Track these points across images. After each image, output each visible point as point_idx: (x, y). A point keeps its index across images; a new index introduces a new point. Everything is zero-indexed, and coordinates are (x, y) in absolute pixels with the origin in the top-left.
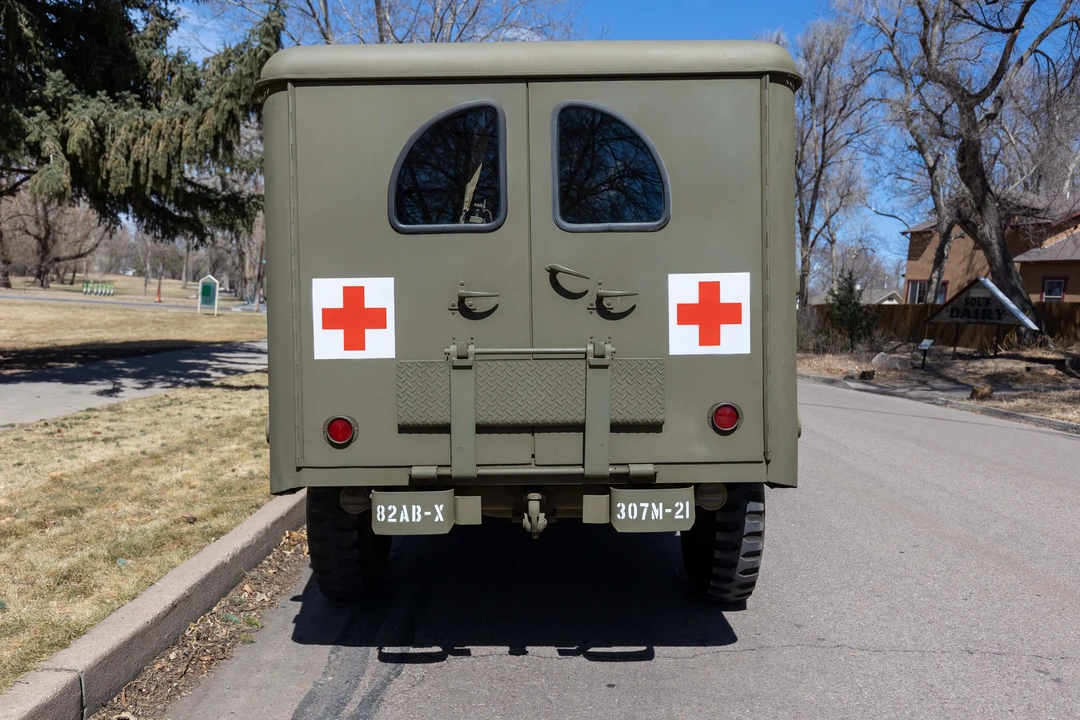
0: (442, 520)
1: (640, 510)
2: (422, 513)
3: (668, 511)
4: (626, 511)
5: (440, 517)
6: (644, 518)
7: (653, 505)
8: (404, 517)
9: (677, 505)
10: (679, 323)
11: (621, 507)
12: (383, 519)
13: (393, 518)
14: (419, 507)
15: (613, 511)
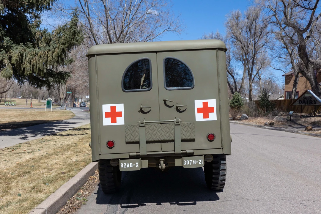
1: (190, 162)
2: (133, 165)
3: (197, 162)
4: (186, 162)
5: (137, 166)
6: (191, 164)
7: (193, 161)
8: (128, 166)
9: (199, 160)
10: (198, 113)
12: (122, 167)
13: (125, 166)
14: (132, 163)
15: (183, 162)
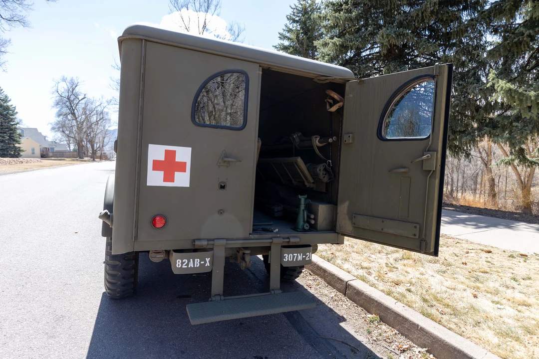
0: (209, 265)
1: (294, 257)
2: (200, 263)
3: (304, 257)
6: (295, 260)
7: (299, 254)
8: (191, 265)
9: (307, 254)
11: (286, 256)
12: (180, 266)
13: (185, 265)
14: (198, 260)
15: (282, 257)
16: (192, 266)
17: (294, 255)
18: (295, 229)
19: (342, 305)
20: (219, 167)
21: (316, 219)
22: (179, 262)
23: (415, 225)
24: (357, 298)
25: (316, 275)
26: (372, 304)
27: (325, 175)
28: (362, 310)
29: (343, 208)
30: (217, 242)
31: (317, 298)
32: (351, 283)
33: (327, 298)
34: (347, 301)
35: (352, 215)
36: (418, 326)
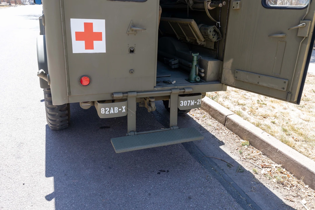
0: (125, 111)
1: (188, 103)
2: (118, 110)
3: (196, 102)
5: (124, 110)
6: (188, 105)
7: (192, 101)
8: (112, 111)
9: (198, 100)
11: (182, 102)
12: (104, 113)
13: (108, 112)
14: (117, 108)
15: (179, 103)
16: (113, 113)
17: (188, 101)
18: (189, 80)
19: (222, 133)
20: (128, 35)
21: (205, 73)
22: (103, 110)
23: (285, 80)
24: (233, 128)
25: (203, 109)
26: (245, 133)
27: (215, 35)
28: (237, 137)
29: (228, 64)
30: (130, 95)
31: (203, 128)
32: (229, 117)
33: (211, 127)
34: (226, 129)
35: (235, 70)
36: (277, 150)
